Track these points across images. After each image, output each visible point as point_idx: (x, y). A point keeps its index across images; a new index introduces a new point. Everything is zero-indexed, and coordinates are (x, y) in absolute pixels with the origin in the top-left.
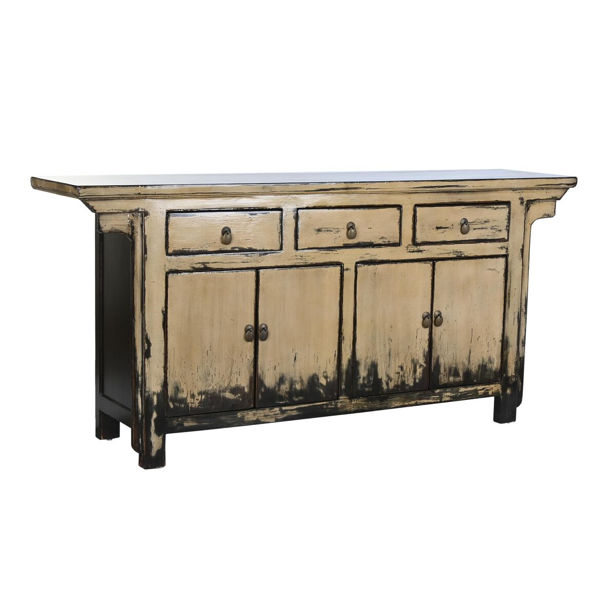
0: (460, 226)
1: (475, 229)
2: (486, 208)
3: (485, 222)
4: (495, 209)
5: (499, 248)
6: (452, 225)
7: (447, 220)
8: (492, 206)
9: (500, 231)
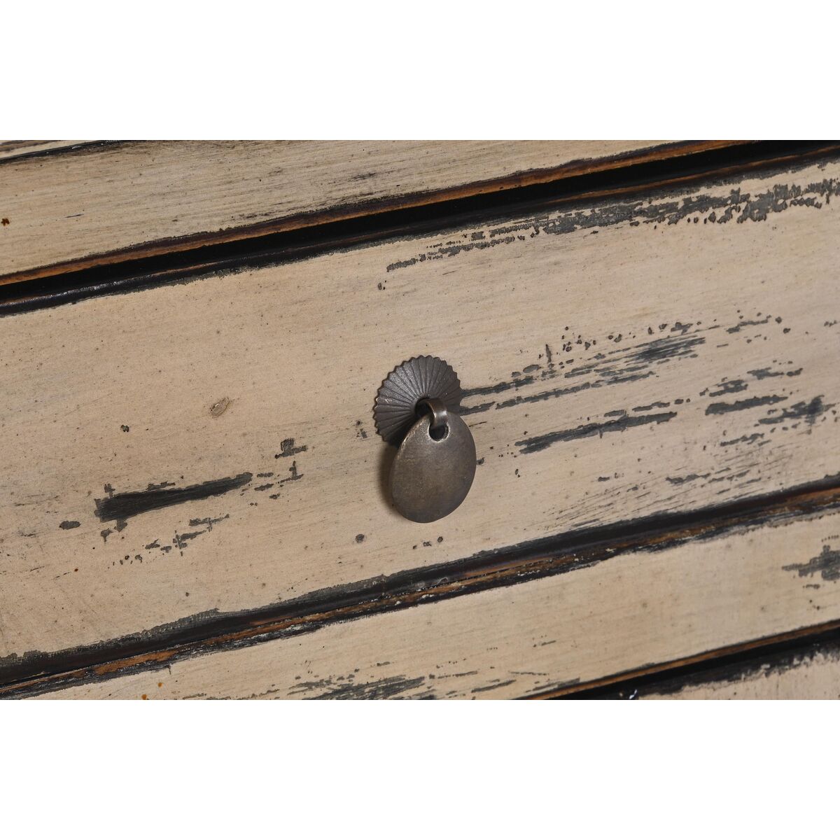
0: (375, 444)
1: (536, 444)
2: (655, 215)
3: (653, 353)
4: (758, 210)
5: (804, 570)
6: (288, 447)
7: (217, 410)
8: (721, 191)
9: (813, 409)
